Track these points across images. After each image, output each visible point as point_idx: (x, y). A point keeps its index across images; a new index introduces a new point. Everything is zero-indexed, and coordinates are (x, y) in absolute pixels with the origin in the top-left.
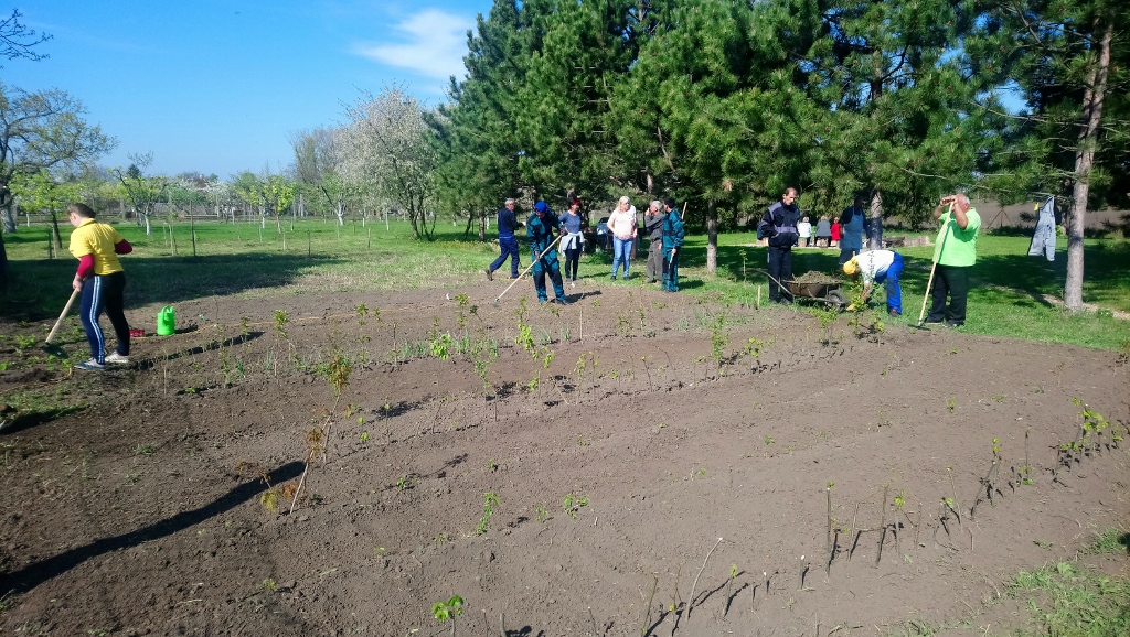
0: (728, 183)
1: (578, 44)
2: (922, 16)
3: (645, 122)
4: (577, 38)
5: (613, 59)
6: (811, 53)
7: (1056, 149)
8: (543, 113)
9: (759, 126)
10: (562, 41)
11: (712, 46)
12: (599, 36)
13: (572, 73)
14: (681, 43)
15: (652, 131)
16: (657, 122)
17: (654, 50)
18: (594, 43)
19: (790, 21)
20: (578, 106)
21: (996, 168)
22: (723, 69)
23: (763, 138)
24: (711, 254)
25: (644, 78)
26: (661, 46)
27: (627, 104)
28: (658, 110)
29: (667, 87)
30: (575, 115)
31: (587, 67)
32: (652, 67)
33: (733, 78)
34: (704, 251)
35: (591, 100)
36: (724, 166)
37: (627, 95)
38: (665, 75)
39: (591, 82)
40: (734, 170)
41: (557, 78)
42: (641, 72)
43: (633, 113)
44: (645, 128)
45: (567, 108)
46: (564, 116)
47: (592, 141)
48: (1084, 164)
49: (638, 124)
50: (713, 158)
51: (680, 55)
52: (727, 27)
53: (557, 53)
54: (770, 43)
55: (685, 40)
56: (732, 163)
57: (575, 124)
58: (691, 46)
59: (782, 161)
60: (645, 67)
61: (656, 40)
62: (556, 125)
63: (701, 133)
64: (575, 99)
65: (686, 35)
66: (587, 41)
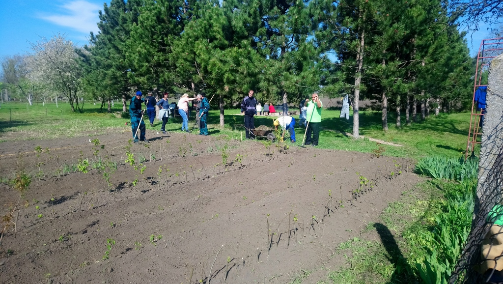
0: (227, 88)
1: (155, 21)
2: (299, 21)
3: (189, 59)
4: (155, 18)
5: (172, 29)
6: (258, 34)
7: (348, 76)
8: (139, 52)
9: (238, 64)
10: (148, 19)
11: (216, 27)
12: (165, 18)
13: (153, 34)
14: (203, 25)
15: (192, 62)
16: (194, 59)
17: (192, 27)
18: (163, 21)
19: (249, 19)
20: (156, 50)
21: (327, 84)
22: (222, 38)
23: (240, 69)
24: (222, 118)
25: (187, 39)
26: (195, 26)
27: (180, 50)
28: (195, 53)
29: (198, 44)
30: (156, 53)
31: (160, 32)
32: (191, 34)
33: (226, 42)
34: (219, 117)
35: (163, 47)
36: (225, 80)
37: (180, 46)
38: (197, 38)
39: (162, 39)
40: (230, 82)
41: (146, 36)
42: (186, 36)
43: (183, 54)
44: (189, 61)
45: (151, 50)
46: (149, 54)
47: (165, 66)
48: (358, 82)
49: (186, 60)
50: (220, 76)
51: (203, 30)
52: (223, 20)
53: (145, 24)
54: (241, 28)
55: (205, 24)
56: (228, 79)
57: (156, 58)
58: (208, 26)
59: (248, 79)
60: (188, 34)
61: (192, 22)
62: (147, 57)
63: (214, 65)
64: (155, 46)
65: (205, 22)
66: (159, 20)
